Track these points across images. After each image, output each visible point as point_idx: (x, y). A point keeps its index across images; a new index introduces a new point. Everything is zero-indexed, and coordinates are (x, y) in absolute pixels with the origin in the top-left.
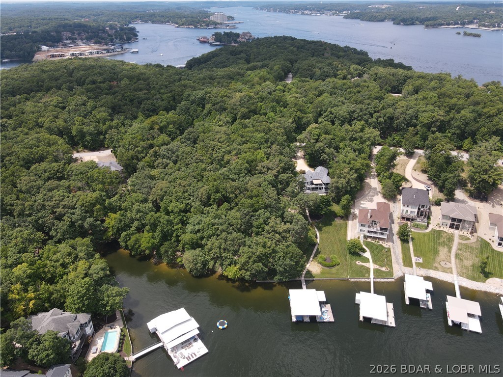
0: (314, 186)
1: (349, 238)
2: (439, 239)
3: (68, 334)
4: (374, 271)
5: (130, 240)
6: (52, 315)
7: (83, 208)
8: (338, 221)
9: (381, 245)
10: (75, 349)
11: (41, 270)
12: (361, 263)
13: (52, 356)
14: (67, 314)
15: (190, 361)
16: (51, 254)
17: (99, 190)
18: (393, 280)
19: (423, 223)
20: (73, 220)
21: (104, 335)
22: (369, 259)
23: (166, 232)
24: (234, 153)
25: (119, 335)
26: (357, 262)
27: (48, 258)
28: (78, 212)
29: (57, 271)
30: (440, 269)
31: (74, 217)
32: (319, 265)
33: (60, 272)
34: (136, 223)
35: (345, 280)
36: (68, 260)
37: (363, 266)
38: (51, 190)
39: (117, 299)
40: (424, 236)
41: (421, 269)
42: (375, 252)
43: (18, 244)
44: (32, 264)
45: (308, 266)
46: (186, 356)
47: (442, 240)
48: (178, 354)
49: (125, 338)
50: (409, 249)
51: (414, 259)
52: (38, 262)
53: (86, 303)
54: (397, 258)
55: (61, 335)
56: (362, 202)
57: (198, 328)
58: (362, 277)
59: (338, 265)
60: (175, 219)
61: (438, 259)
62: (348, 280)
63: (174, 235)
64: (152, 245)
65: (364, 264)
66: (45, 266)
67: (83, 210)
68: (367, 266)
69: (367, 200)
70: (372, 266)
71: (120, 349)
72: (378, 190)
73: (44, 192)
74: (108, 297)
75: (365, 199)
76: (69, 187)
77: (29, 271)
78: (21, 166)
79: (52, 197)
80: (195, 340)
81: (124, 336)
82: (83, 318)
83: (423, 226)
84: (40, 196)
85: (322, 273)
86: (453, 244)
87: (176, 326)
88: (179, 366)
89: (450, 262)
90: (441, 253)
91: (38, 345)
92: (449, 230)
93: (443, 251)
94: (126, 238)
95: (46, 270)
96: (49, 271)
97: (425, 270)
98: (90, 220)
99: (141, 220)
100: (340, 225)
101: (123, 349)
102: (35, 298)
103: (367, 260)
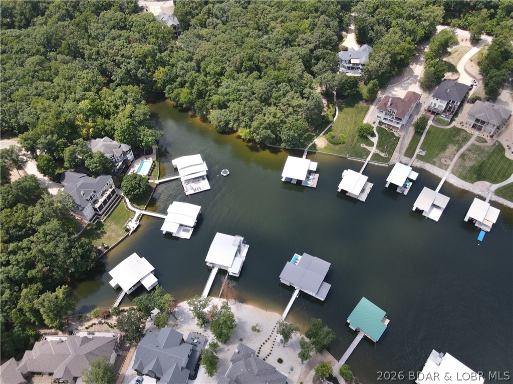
0: (351, 65)
1: (365, 122)
2: (454, 137)
3: (113, 156)
4: (373, 155)
5: (172, 93)
6: (103, 141)
7: (136, 59)
8: (362, 104)
9: (393, 133)
10: (118, 167)
11: (99, 107)
12: (365, 146)
13: (99, 168)
14: (115, 142)
15: (196, 192)
16: (107, 96)
17: (152, 44)
18: (387, 165)
19: (446, 119)
20: (128, 69)
21: (140, 162)
22: (374, 144)
23: (201, 91)
24: (280, 20)
25: (151, 164)
26: (361, 145)
27: (105, 98)
28: (132, 61)
29: (111, 110)
30: (437, 164)
31: (130, 66)
32: (326, 141)
33: (113, 111)
34: (179, 80)
35: (343, 158)
36: (119, 102)
37: (365, 149)
38: (113, 39)
39: (150, 139)
40: (441, 131)
41: (419, 161)
42: (384, 139)
43: (84, 84)
44: (93, 101)
45: (315, 140)
46: (194, 188)
47: (457, 138)
48: (188, 186)
49: (155, 168)
50: (419, 142)
51: (418, 151)
52: (97, 101)
53: (127, 137)
54: (401, 148)
55: (108, 155)
56: (396, 89)
57: (207, 171)
58: (359, 157)
59: (343, 144)
60: (210, 80)
61: (442, 155)
62: (346, 158)
63: (208, 94)
64: (188, 100)
65: (367, 147)
66: (103, 104)
67: (137, 61)
68: (369, 150)
69: (402, 87)
70: (373, 150)
71: (149, 174)
72: (419, 78)
73: (108, 40)
74: (144, 136)
75: (400, 85)
76: (128, 38)
77: (89, 106)
78: (93, 12)
79: (114, 45)
80: (204, 179)
81: (155, 166)
82: (125, 147)
83: (444, 122)
84: (104, 43)
85: (325, 148)
86: (465, 144)
87: (190, 166)
88: (187, 194)
89: (451, 160)
90: (447, 150)
91: (90, 159)
92: (471, 130)
93: (451, 148)
94: (170, 91)
95: (103, 107)
96: (105, 109)
97: (422, 162)
98: (142, 71)
99: (183, 77)
100: (362, 108)
101: (152, 175)
102: (93, 127)
103: (372, 144)
